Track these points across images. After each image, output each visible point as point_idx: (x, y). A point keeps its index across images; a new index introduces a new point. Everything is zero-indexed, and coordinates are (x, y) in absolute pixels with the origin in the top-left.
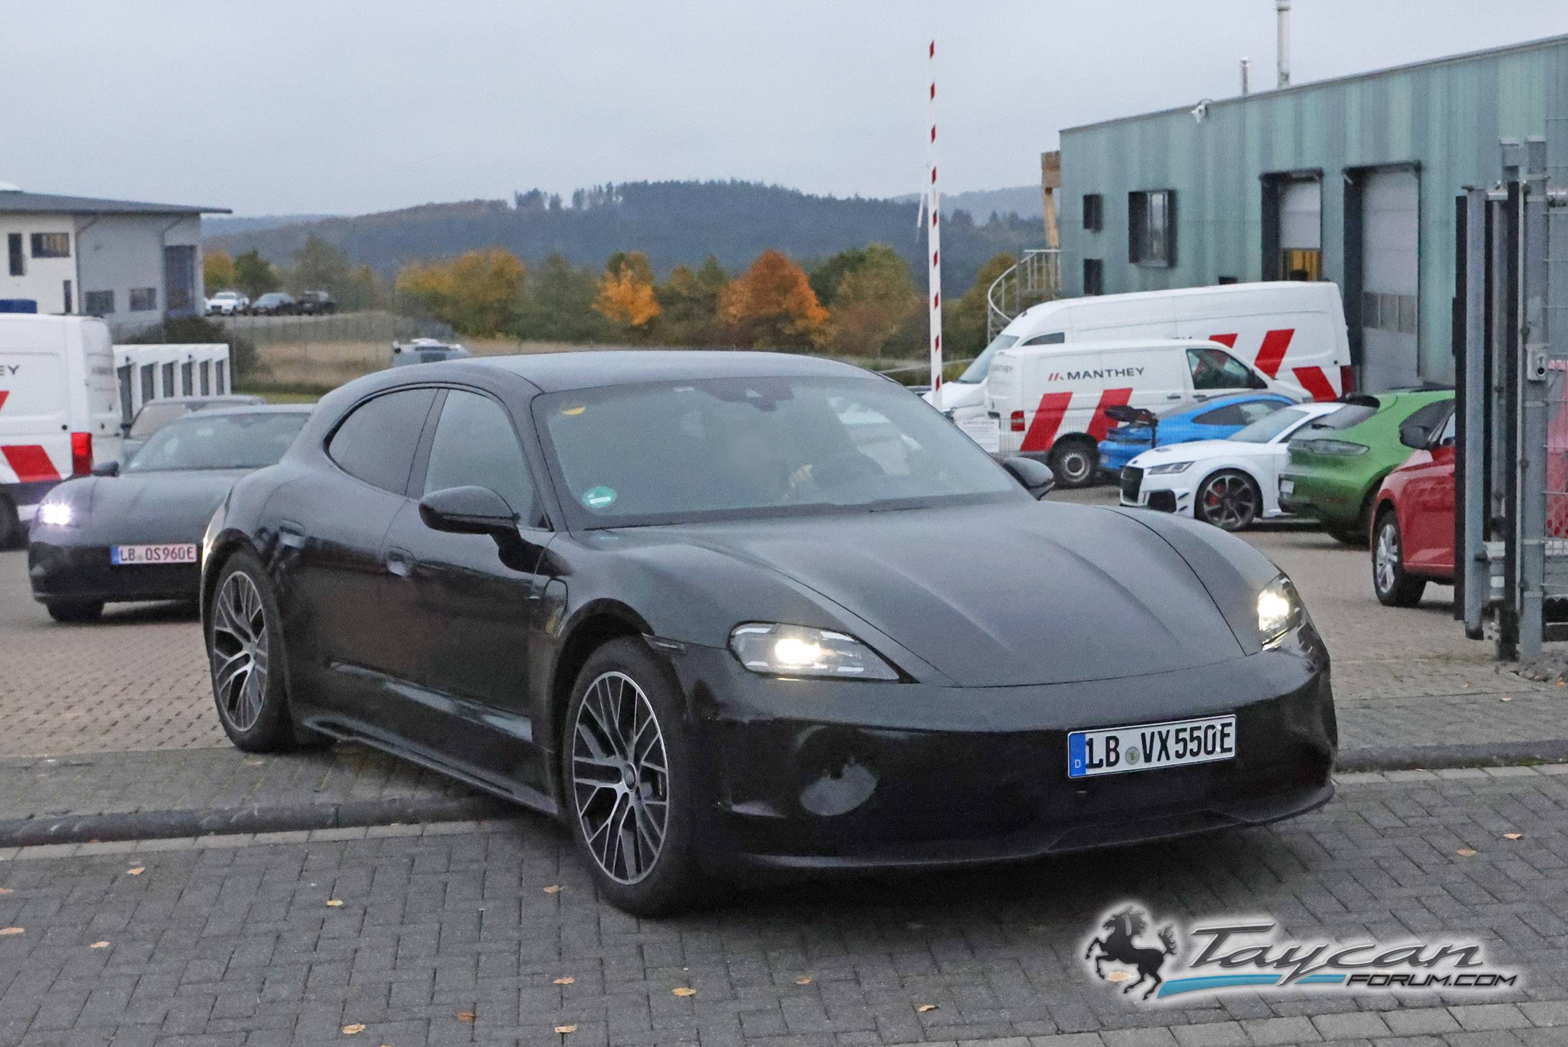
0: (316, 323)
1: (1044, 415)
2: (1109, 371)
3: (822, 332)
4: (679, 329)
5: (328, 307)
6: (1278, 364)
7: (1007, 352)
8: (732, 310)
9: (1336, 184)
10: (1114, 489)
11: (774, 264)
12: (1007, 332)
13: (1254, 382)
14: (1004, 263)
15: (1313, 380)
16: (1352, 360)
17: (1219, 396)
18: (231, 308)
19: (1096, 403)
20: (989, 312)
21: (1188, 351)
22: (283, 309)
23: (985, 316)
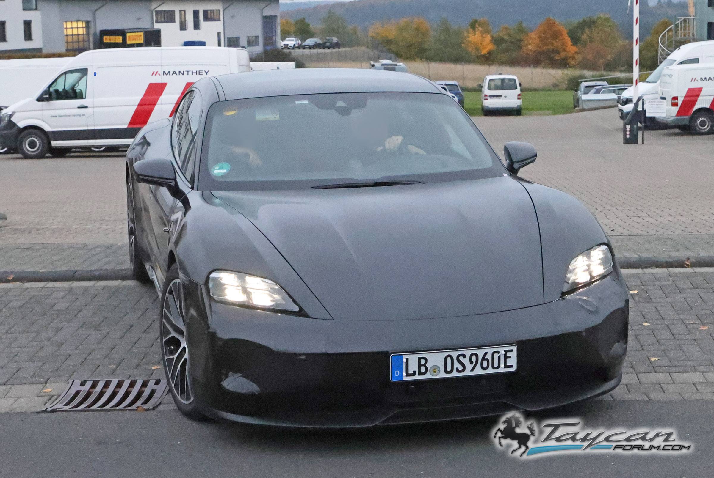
0: (332, 53)
1: (688, 99)
3: (573, 58)
4: (504, 57)
5: (337, 45)
7: (670, 67)
8: (530, 47)
11: (550, 25)
12: (669, 58)
14: (668, 24)
18: (292, 45)
20: (659, 48)
22: (317, 46)
23: (658, 51)
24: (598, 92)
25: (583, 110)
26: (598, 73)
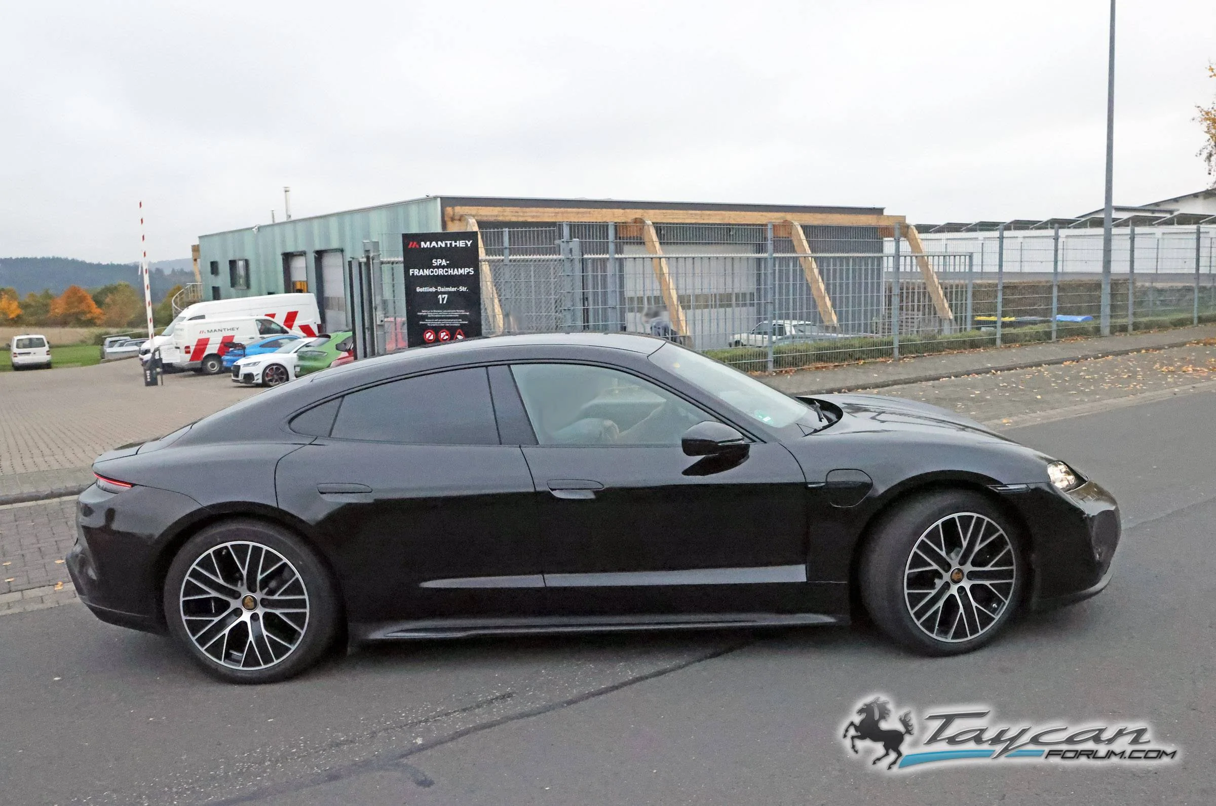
1: (199, 347)
2: (225, 329)
3: (99, 318)
4: (32, 320)
6: (293, 324)
7: (181, 323)
8: (57, 311)
9: (311, 257)
10: (228, 374)
11: (75, 292)
12: (180, 315)
13: (284, 332)
14: (179, 289)
15: (307, 330)
16: (322, 321)
17: (270, 337)
19: (220, 341)
20: (173, 308)
21: (256, 320)
23: (171, 310)
24: (122, 345)
25: (109, 361)
26: (123, 330)
